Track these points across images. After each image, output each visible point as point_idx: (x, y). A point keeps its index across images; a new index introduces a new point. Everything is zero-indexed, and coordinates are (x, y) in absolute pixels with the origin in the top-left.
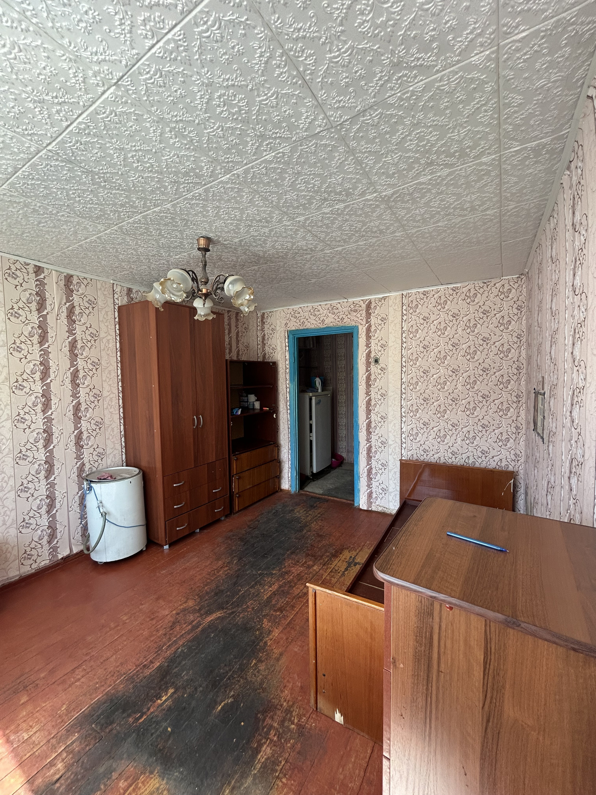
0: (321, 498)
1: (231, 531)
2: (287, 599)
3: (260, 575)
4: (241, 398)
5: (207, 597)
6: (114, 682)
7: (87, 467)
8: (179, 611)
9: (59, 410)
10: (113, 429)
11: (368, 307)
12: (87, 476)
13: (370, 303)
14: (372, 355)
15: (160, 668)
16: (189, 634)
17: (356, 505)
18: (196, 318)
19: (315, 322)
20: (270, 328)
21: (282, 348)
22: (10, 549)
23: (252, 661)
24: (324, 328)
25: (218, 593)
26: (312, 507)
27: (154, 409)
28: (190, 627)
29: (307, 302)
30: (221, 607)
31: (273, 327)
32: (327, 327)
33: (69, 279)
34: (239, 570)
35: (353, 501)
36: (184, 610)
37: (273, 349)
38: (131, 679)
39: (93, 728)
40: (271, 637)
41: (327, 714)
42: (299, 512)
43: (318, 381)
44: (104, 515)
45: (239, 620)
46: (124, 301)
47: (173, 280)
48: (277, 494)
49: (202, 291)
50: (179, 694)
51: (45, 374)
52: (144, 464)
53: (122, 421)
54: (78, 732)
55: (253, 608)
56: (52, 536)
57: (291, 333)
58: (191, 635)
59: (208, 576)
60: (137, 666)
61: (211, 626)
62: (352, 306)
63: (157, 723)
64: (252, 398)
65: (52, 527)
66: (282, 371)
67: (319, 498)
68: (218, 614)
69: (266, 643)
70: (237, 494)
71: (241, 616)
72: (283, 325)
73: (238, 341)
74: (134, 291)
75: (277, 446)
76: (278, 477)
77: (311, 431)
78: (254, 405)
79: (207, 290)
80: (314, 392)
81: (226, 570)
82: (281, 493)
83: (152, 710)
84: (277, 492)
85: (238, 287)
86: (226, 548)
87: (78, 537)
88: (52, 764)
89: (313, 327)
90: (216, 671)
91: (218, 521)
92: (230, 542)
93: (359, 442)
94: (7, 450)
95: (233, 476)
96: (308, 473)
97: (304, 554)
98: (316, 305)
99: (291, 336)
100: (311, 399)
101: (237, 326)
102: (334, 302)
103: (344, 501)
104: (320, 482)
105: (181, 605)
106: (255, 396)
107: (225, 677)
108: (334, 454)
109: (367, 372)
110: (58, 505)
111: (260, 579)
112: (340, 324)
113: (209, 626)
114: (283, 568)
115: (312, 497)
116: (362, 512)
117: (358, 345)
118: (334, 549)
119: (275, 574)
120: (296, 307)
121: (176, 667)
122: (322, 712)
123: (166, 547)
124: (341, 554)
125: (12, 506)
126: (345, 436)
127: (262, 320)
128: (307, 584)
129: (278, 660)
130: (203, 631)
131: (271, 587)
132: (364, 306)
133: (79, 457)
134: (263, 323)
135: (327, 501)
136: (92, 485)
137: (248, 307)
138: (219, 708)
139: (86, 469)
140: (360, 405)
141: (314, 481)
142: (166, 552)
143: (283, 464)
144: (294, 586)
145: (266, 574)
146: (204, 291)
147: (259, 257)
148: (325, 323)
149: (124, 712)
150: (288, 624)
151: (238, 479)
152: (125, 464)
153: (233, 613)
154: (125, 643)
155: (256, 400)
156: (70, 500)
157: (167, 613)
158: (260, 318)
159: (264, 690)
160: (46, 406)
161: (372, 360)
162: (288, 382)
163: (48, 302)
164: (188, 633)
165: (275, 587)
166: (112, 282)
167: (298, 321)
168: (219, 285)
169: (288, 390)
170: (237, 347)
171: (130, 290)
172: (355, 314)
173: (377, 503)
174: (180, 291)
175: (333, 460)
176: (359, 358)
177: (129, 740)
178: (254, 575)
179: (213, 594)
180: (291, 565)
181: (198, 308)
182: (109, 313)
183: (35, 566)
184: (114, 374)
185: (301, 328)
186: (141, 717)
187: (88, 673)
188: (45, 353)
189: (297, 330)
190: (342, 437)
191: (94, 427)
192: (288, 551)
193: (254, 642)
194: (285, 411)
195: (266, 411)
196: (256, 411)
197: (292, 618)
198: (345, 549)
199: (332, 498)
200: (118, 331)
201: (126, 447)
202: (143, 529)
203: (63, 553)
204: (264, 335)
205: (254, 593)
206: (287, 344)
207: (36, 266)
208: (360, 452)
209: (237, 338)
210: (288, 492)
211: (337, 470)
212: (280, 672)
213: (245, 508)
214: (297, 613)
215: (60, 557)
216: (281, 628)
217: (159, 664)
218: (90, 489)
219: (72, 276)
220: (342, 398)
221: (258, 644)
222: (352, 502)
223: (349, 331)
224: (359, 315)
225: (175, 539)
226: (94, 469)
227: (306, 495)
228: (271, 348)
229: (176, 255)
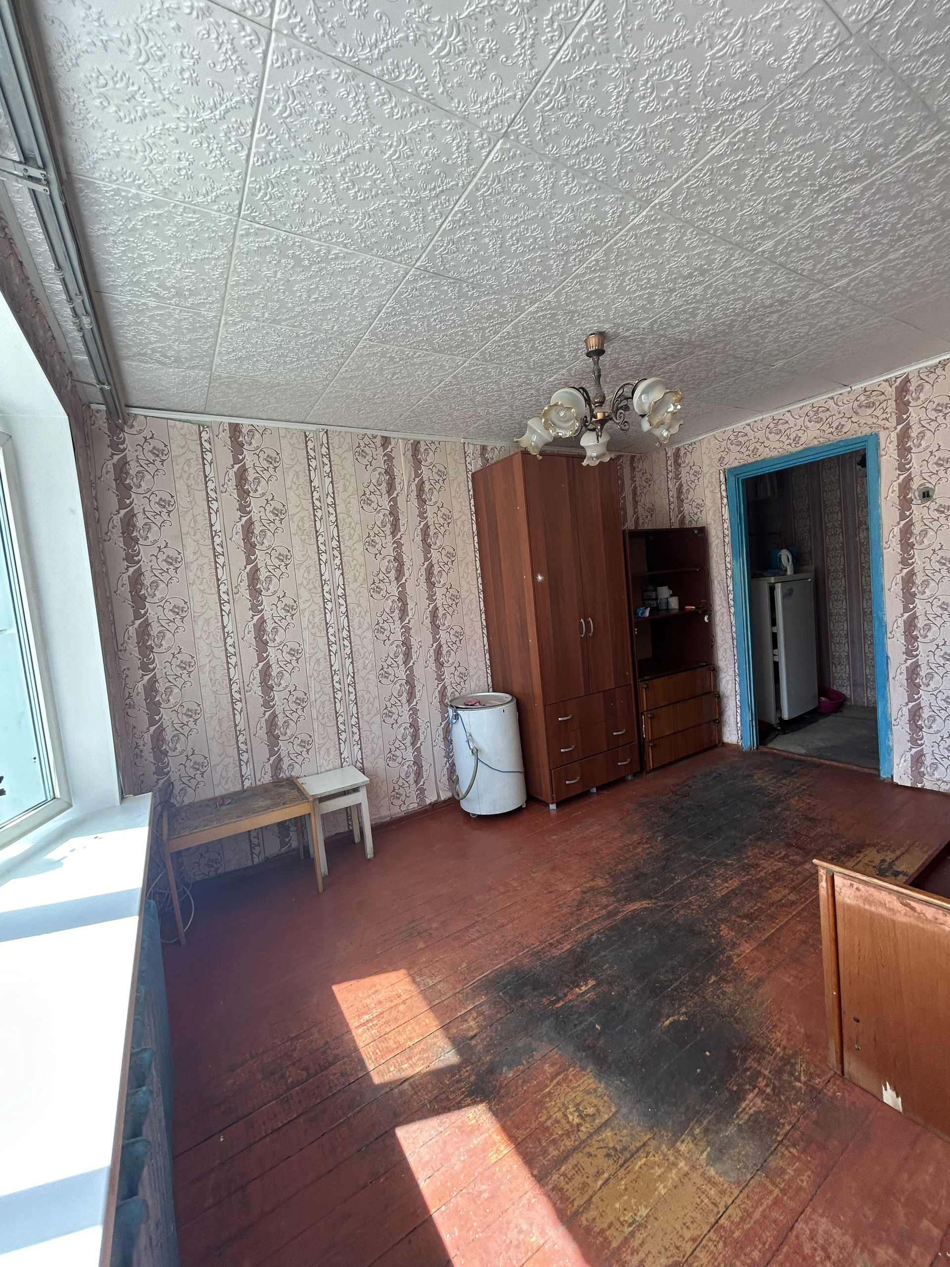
0: (804, 761)
1: (646, 796)
2: (759, 904)
3: (705, 862)
4: (646, 594)
5: (623, 879)
6: (517, 954)
7: (449, 690)
8: (585, 890)
9: (416, 617)
10: (475, 641)
11: (903, 389)
12: (451, 701)
13: (907, 381)
14: (915, 485)
15: (571, 951)
16: (604, 920)
17: (884, 775)
18: (585, 463)
19: (778, 445)
20: (692, 472)
21: (714, 502)
22: (380, 784)
23: (710, 976)
24: (800, 452)
25: (640, 876)
26: (787, 773)
27: (528, 611)
28: (604, 912)
29: (762, 412)
30: (646, 896)
31: (696, 468)
32: (805, 450)
33: (416, 445)
34: (668, 850)
35: (878, 770)
36: (592, 889)
37: (698, 506)
38: (536, 954)
39: (500, 997)
40: (737, 951)
41: (864, 1087)
42: (762, 779)
43: (785, 557)
44: (475, 752)
45: (680, 916)
46: (476, 465)
47: (562, 405)
48: (717, 750)
49: (595, 417)
50: (605, 988)
51: (400, 572)
52: (516, 688)
53: (485, 631)
54: (485, 996)
55: (700, 907)
56: (419, 775)
57: (731, 473)
58: (608, 922)
59: (619, 852)
60: (541, 942)
61: (634, 915)
62: (862, 398)
63: (581, 1015)
64: (664, 592)
65: (418, 762)
66: (716, 542)
67: (799, 760)
68: (645, 904)
69: (730, 958)
70: (650, 742)
71: (681, 912)
72: (716, 461)
73: (635, 503)
74: (489, 449)
75: (713, 670)
76: (717, 721)
77: (775, 645)
78: (667, 603)
79: (604, 413)
80: (779, 575)
81: (647, 849)
82: (724, 749)
83: (569, 997)
84: (716, 746)
85: (657, 395)
86: (641, 818)
87: (445, 780)
88: (463, 1019)
89: (775, 454)
90: (654, 975)
91: (622, 780)
92: (646, 811)
93: (887, 657)
94: (370, 665)
95: (642, 714)
96: (773, 720)
97: (782, 844)
98: (778, 413)
99: (732, 479)
100: (772, 590)
101: (633, 479)
102: (819, 400)
103: (855, 768)
104: (798, 736)
105: (586, 882)
106: (670, 588)
107: (669, 986)
108: (824, 689)
109: (902, 519)
110: (422, 737)
111: (707, 867)
112: (836, 438)
113: (633, 917)
114: (744, 859)
115: (785, 758)
116: (898, 790)
117: (879, 471)
118: (843, 843)
119: (731, 865)
120: (738, 426)
121: (593, 956)
122: (855, 1081)
123: (553, 807)
124: (859, 852)
125: (378, 733)
126: (848, 656)
127: (676, 461)
128: (815, 861)
129: (756, 986)
130: (625, 920)
131: (727, 882)
132: (891, 392)
133: (440, 678)
134: (677, 465)
135: (819, 766)
136: (459, 712)
137: (667, 430)
138: (667, 1022)
139: (449, 694)
140: (886, 586)
141: (785, 734)
142: (553, 813)
143: (725, 700)
144: (771, 888)
145: (715, 862)
146: (600, 416)
147: (682, 343)
148: (801, 441)
149: (534, 989)
150: (766, 940)
151: (651, 718)
152: (491, 690)
153: (666, 906)
154: (521, 913)
155: (671, 596)
156: (434, 732)
157: (568, 889)
158: (672, 458)
159: (738, 1021)
160: (404, 612)
161: (914, 495)
162: (728, 559)
163: (397, 481)
164: (604, 918)
165: (735, 883)
166: (462, 441)
167: (744, 450)
168: (623, 403)
169: (729, 573)
170: (635, 513)
171: (484, 448)
172: (869, 411)
173: (937, 776)
174: (569, 421)
175: (823, 699)
176: (883, 495)
177: (547, 1022)
178: (693, 861)
179: (631, 876)
180: (759, 856)
181: (588, 447)
182: (462, 485)
183: (404, 808)
184: (472, 567)
185: (751, 460)
186: (557, 1001)
187: (484, 936)
188: (398, 545)
189: (744, 465)
190: (840, 657)
191: (454, 639)
192: (750, 834)
193: (709, 953)
194: (725, 610)
195: (691, 612)
196: (673, 612)
197: (773, 934)
198: (869, 845)
199: (828, 763)
200: (473, 508)
201: (491, 666)
202: (521, 777)
203: (431, 798)
204: (681, 485)
205: (698, 887)
206: (724, 494)
207: (382, 437)
208: (891, 676)
209: (634, 498)
210: (735, 748)
211: (831, 718)
212: (762, 1004)
213: (664, 766)
214: (781, 927)
215: (428, 802)
216: (755, 944)
217: (569, 947)
218: (457, 716)
219: (419, 442)
220: (836, 586)
221: (716, 957)
222: (875, 772)
223: (857, 447)
224: (878, 412)
225: (565, 797)
226: (457, 695)
227: (772, 754)
228: (694, 504)
229: (550, 377)
